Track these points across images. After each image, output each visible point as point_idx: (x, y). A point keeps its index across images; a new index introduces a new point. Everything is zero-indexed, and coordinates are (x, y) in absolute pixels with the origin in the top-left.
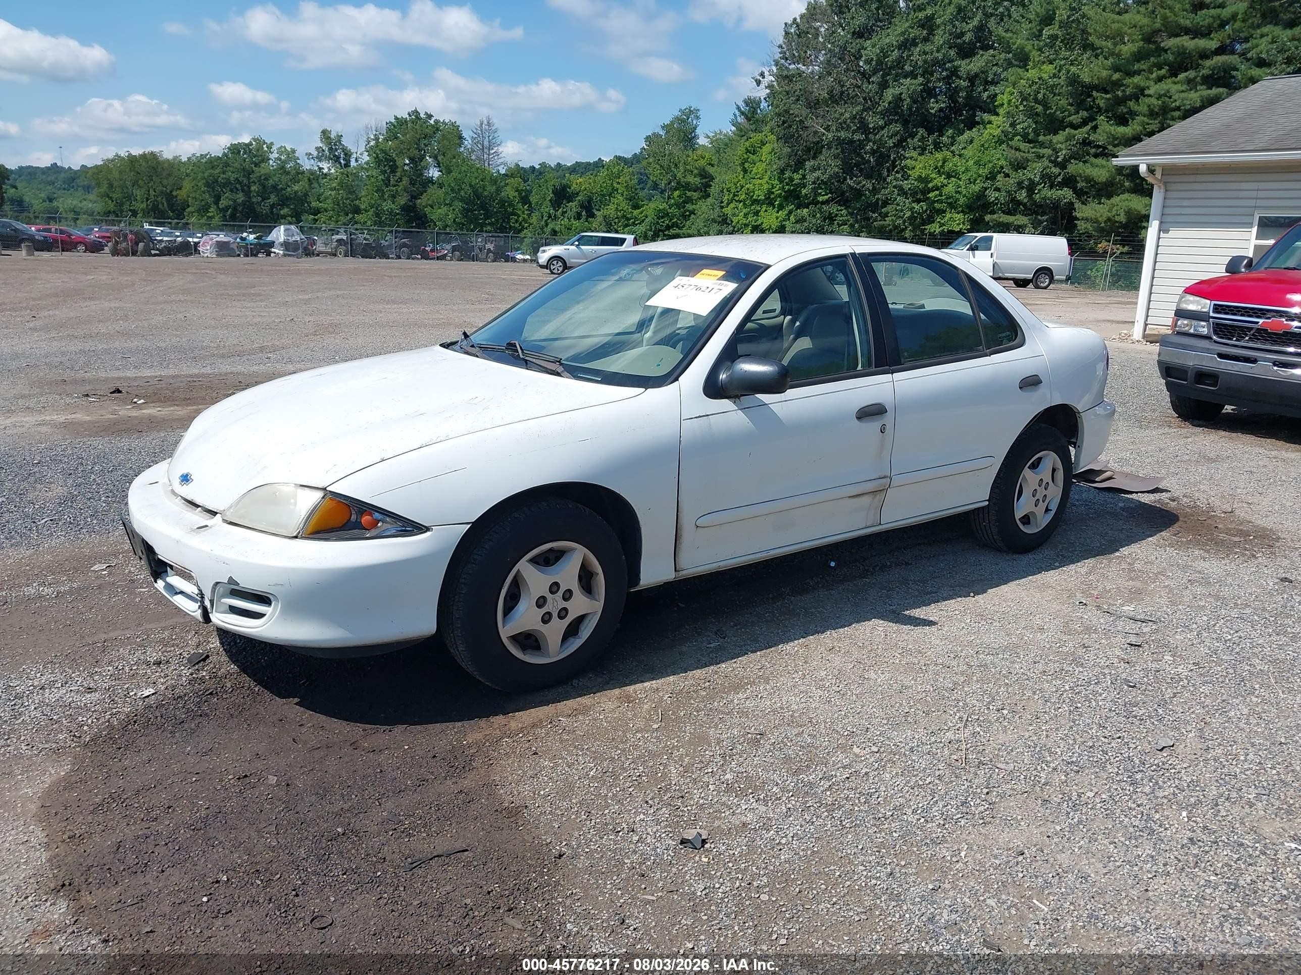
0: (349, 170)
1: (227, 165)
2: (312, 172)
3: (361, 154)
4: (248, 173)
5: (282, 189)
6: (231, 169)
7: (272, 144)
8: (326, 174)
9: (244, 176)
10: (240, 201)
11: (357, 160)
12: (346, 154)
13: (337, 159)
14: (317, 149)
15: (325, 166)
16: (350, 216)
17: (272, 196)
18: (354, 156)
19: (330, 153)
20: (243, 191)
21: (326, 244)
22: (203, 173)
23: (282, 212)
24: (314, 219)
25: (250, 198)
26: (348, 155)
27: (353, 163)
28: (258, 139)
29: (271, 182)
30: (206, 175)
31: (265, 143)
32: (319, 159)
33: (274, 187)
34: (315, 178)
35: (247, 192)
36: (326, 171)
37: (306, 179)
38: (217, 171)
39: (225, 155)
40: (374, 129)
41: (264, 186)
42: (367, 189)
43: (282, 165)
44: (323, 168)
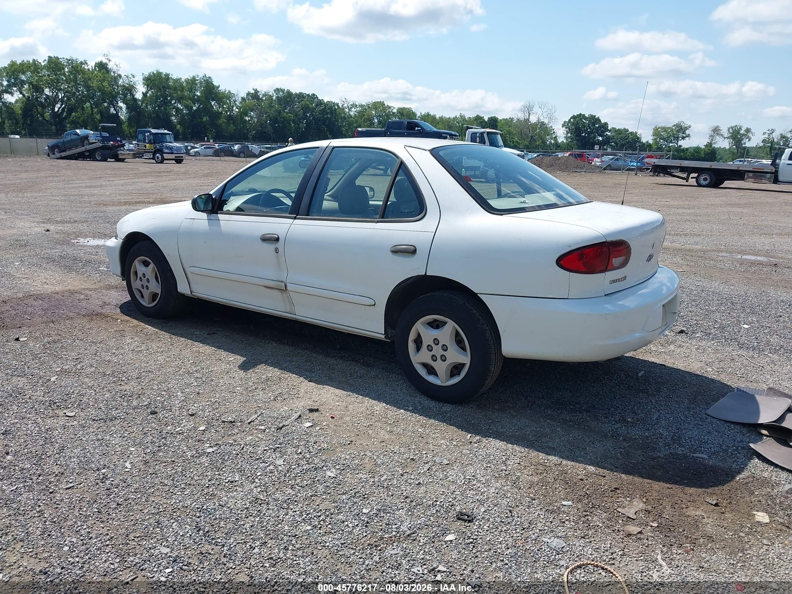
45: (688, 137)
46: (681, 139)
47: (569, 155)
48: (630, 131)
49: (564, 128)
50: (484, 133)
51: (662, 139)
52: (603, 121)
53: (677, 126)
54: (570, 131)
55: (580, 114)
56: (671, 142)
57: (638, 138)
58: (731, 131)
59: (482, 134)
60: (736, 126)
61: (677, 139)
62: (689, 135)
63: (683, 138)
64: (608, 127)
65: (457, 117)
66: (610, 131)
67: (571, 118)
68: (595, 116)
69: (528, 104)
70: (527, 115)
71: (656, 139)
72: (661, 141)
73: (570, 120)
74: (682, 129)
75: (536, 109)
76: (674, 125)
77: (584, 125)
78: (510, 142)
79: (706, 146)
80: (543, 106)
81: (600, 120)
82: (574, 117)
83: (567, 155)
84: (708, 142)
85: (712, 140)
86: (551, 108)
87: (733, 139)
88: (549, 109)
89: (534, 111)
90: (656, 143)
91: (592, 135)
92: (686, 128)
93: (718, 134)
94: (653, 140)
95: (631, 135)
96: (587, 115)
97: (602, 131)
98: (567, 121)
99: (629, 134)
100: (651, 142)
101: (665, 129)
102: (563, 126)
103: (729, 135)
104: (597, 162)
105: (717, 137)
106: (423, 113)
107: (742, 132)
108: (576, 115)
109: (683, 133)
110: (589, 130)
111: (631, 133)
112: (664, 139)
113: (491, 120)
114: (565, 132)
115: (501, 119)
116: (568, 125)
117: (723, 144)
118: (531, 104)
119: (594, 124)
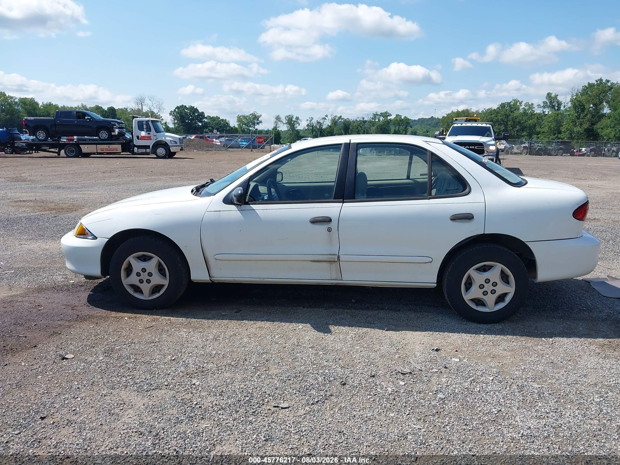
0: (559, 112)
1: (498, 113)
2: (539, 114)
3: (567, 104)
4: (507, 116)
5: (523, 123)
6: (500, 115)
7: (522, 102)
8: (546, 115)
9: (506, 118)
10: (502, 129)
11: (564, 107)
12: (558, 104)
13: (553, 107)
14: (544, 102)
15: (547, 111)
16: (556, 135)
17: (518, 127)
18: (563, 104)
19: (550, 104)
20: (504, 124)
21: (518, 149)
22: (487, 117)
23: (523, 134)
24: (537, 137)
25: (507, 128)
26: (559, 104)
27: (562, 108)
28: (516, 100)
29: (518, 120)
30: (488, 118)
31: (519, 101)
32: (544, 107)
33: (519, 122)
34: (541, 117)
35: (506, 126)
36: (546, 113)
37: (536, 118)
38: (493, 116)
39: (498, 108)
40: (576, 90)
41: (514, 122)
42: (567, 121)
43: (524, 111)
44: (545, 112)
45: (261, 123)
46: (256, 124)
47: (196, 137)
48: (221, 118)
49: (171, 116)
50: (149, 121)
51: (244, 124)
52: (200, 111)
53: (253, 115)
54: (176, 118)
55: (183, 105)
56: (250, 126)
57: (227, 124)
58: (287, 118)
59: (147, 122)
60: (290, 115)
61: (254, 124)
62: (261, 121)
63: (258, 124)
64: (204, 115)
65: (80, 106)
66: (206, 118)
67: (176, 108)
68: (194, 107)
69: (140, 97)
70: (140, 106)
71: (240, 124)
72: (244, 126)
73: (175, 110)
74: (256, 118)
75: (147, 101)
76: (251, 115)
77: (186, 113)
78: (129, 127)
79: (273, 129)
80: (152, 99)
81: (198, 110)
82: (177, 108)
83: (193, 137)
84: (274, 127)
85: (276, 125)
86: (158, 100)
87: (289, 124)
88: (157, 101)
89: (146, 103)
90: (241, 127)
91: (194, 122)
92: (259, 116)
93: (279, 121)
94: (238, 125)
95: (222, 121)
96: (187, 106)
97: (200, 118)
98: (173, 110)
99: (220, 120)
100: (237, 126)
101: (245, 117)
102: (170, 114)
103: (286, 121)
104: (217, 142)
105: (279, 123)
106: (45, 103)
107: (294, 119)
108: (179, 106)
109: (257, 120)
110: (191, 118)
111: (222, 120)
112: (245, 124)
113: (110, 110)
114: (173, 119)
115: (117, 109)
116: (174, 113)
117: (283, 128)
118: (143, 97)
119: (194, 113)
